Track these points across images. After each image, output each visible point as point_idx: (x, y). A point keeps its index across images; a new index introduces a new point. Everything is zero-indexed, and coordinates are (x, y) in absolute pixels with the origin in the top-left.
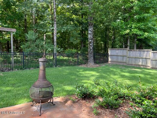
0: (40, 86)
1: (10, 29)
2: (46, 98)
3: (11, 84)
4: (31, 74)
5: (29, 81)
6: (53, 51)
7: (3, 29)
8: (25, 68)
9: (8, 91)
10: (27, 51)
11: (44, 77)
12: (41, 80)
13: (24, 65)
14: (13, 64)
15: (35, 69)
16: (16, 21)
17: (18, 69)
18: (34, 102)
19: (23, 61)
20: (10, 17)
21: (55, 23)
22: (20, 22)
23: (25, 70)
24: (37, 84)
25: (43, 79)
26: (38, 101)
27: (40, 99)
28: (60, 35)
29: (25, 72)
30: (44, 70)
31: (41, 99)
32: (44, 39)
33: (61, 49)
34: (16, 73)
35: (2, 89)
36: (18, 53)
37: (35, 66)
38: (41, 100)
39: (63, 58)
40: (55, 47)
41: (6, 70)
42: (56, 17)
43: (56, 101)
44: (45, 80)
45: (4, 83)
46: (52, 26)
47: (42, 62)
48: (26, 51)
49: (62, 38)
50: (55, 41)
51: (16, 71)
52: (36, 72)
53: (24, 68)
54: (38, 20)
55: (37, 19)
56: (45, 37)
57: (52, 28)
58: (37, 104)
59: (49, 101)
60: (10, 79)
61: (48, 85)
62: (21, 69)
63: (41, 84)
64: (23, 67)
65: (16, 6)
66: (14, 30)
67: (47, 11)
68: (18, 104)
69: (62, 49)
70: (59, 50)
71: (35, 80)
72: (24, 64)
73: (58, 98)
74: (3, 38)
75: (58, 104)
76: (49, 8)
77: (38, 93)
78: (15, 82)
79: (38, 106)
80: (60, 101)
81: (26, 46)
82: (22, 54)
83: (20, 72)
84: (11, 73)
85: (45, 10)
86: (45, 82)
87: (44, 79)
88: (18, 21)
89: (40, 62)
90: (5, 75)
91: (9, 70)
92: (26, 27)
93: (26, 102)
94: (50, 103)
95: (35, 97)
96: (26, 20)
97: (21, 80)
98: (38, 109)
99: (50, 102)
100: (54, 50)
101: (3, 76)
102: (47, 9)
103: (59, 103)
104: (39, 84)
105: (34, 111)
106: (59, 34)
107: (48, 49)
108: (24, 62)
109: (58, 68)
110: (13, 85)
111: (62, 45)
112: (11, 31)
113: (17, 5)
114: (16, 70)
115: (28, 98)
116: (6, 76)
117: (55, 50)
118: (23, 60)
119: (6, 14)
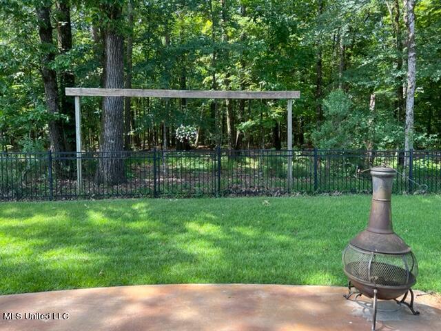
0: (374, 248)
1: (287, 93)
2: (392, 287)
3: (288, 229)
4: (335, 209)
5: (330, 227)
6: (399, 142)
7: (273, 94)
8: (320, 192)
9: (284, 246)
10: (325, 145)
11: (387, 223)
12: (377, 231)
13: (316, 182)
14: (291, 178)
15: (345, 196)
16: (294, 71)
17: (303, 193)
18: (353, 289)
19: (313, 172)
20: (285, 62)
21: (412, 54)
22: (305, 70)
23: (318, 197)
24: (366, 240)
25: (383, 229)
26: (366, 289)
27: (372, 285)
28: (423, 92)
29: (319, 203)
30: (387, 203)
31: (378, 286)
32: (372, 109)
33: (428, 136)
34: (297, 202)
35: (270, 238)
36: (298, 151)
37: (346, 188)
38: (376, 288)
39: (434, 165)
40: (409, 131)
41: (274, 192)
42: (413, 37)
43: (423, 303)
44: (390, 231)
45: (274, 224)
46: (399, 68)
47: (382, 177)
48: (321, 146)
49: (430, 99)
50: (408, 113)
51: (297, 198)
52: (350, 204)
53: (315, 190)
54: (352, 57)
55: (349, 55)
56: (372, 104)
57: (399, 74)
58: (360, 295)
59: (400, 299)
60: (286, 215)
61: (400, 248)
62: (309, 193)
63: (375, 243)
64: (313, 187)
65: (300, 32)
66: (296, 95)
67: (380, 23)
68: (309, 285)
69: (431, 136)
70: (423, 140)
71: (347, 226)
72: (316, 179)
73: (428, 296)
74: (267, 115)
75: (430, 315)
76: (385, 13)
77: (369, 266)
78: (296, 225)
79: (365, 304)
80: (437, 307)
81: (322, 133)
82: (313, 153)
83: (307, 200)
84: (285, 200)
85: (375, 23)
86: (390, 238)
87: (387, 229)
88: (300, 70)
89: (374, 179)
90: (275, 204)
91: (282, 193)
92: (319, 82)
93: (330, 283)
94: (402, 304)
95: (358, 275)
96: (320, 63)
97: (310, 221)
98: (364, 311)
99: (403, 301)
100: (403, 139)
101: (271, 208)
102: (378, 20)
103: (433, 312)
104: (370, 242)
105: (353, 313)
106: (421, 88)
107: (384, 137)
108: (316, 176)
109: (419, 197)
110: (293, 232)
111: (430, 121)
112: (289, 97)
113: (302, 30)
114: (298, 194)
115: (333, 274)
116: (276, 207)
117: (407, 139)
118: (313, 169)
119: (275, 57)
